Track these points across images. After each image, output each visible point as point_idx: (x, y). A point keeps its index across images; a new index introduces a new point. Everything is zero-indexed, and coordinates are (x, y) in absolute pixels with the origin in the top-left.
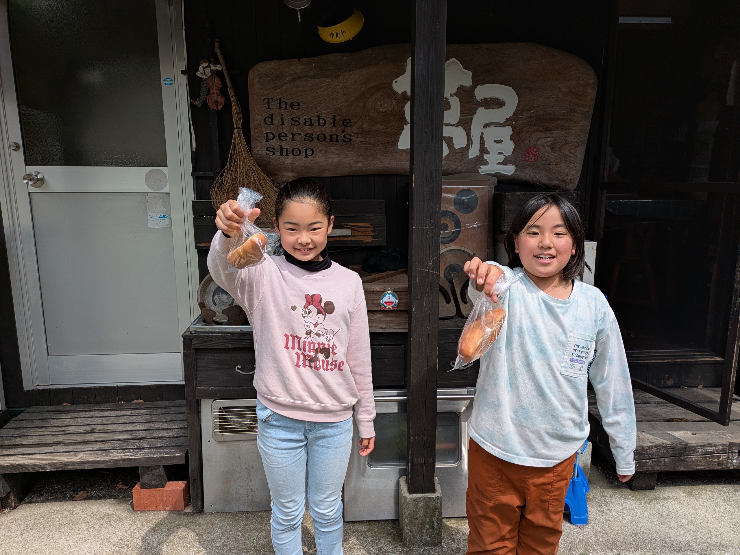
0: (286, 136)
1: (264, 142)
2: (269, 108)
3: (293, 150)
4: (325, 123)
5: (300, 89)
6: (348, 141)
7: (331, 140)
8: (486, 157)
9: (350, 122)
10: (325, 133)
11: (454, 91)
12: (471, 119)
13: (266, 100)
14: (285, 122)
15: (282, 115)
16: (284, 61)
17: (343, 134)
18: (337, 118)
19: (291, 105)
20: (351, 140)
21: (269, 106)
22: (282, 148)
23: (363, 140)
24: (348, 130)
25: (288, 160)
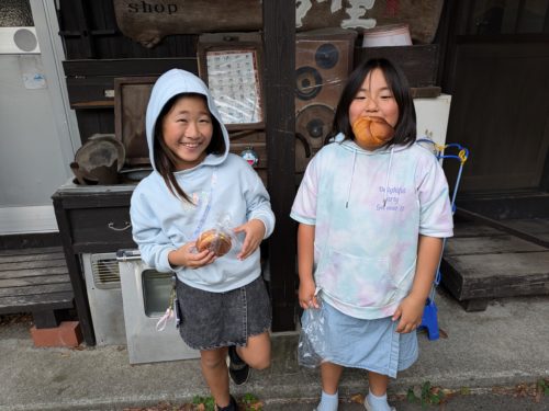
3: (156, 6)
8: (348, 11)
22: (144, 4)
25: (152, 17)
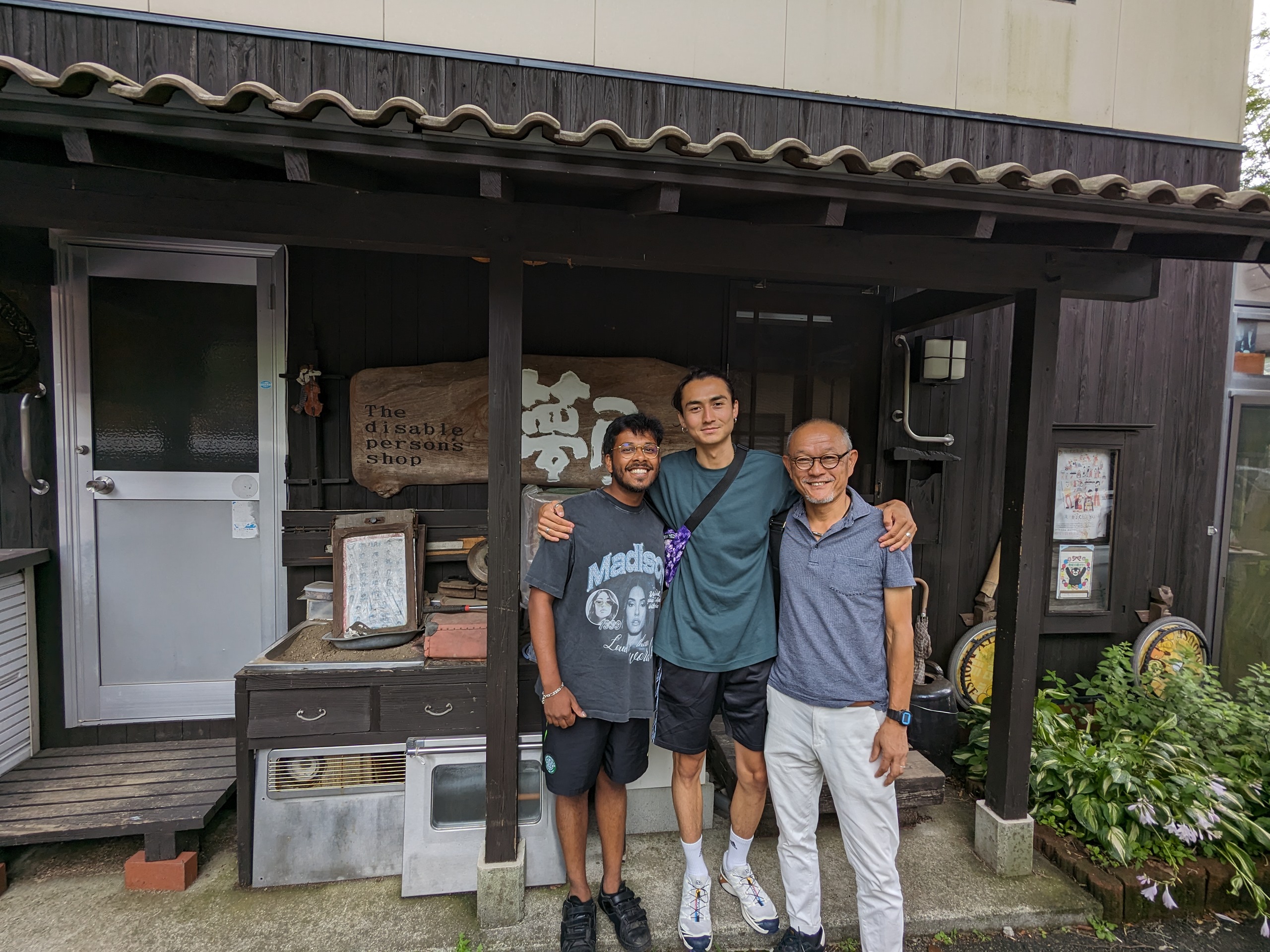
0: (390, 443)
1: (365, 450)
2: (371, 415)
3: (398, 458)
4: (433, 431)
5: (406, 397)
6: (458, 450)
7: (440, 449)
9: (461, 430)
10: (434, 441)
11: (572, 403)
12: (591, 430)
13: (368, 408)
14: (389, 430)
15: (386, 422)
16: (390, 369)
17: (454, 442)
18: (447, 426)
19: (396, 413)
20: (462, 449)
21: (371, 413)
22: (385, 456)
23: (475, 448)
24: (459, 438)
25: (392, 469)
